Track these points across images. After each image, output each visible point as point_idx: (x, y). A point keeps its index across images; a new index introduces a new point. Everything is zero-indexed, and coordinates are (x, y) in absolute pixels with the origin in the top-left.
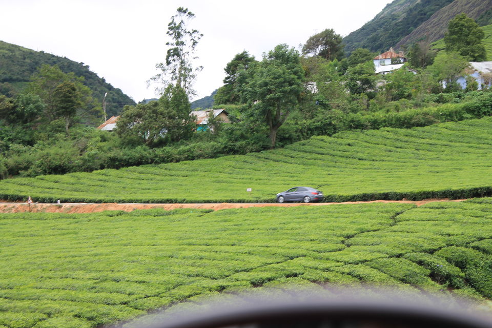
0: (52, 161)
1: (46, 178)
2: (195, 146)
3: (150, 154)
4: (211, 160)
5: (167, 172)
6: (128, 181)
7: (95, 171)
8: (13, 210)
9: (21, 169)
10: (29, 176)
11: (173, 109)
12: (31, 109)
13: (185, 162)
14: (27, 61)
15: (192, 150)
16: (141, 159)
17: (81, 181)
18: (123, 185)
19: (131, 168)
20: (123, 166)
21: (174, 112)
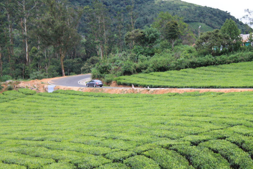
0: (159, 64)
1: (154, 74)
2: (239, 54)
3: (213, 59)
4: (248, 62)
5: (221, 70)
6: (197, 75)
7: (181, 70)
8: (126, 92)
9: (143, 69)
10: (146, 73)
11: (228, 34)
12: (152, 36)
13: (233, 64)
14: (198, 11)
15: (237, 57)
16: (208, 62)
17: (172, 75)
18: (193, 78)
19: (202, 68)
20: (198, 67)
21: (228, 35)
